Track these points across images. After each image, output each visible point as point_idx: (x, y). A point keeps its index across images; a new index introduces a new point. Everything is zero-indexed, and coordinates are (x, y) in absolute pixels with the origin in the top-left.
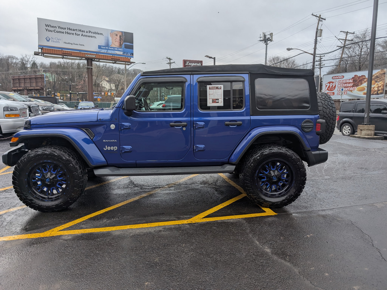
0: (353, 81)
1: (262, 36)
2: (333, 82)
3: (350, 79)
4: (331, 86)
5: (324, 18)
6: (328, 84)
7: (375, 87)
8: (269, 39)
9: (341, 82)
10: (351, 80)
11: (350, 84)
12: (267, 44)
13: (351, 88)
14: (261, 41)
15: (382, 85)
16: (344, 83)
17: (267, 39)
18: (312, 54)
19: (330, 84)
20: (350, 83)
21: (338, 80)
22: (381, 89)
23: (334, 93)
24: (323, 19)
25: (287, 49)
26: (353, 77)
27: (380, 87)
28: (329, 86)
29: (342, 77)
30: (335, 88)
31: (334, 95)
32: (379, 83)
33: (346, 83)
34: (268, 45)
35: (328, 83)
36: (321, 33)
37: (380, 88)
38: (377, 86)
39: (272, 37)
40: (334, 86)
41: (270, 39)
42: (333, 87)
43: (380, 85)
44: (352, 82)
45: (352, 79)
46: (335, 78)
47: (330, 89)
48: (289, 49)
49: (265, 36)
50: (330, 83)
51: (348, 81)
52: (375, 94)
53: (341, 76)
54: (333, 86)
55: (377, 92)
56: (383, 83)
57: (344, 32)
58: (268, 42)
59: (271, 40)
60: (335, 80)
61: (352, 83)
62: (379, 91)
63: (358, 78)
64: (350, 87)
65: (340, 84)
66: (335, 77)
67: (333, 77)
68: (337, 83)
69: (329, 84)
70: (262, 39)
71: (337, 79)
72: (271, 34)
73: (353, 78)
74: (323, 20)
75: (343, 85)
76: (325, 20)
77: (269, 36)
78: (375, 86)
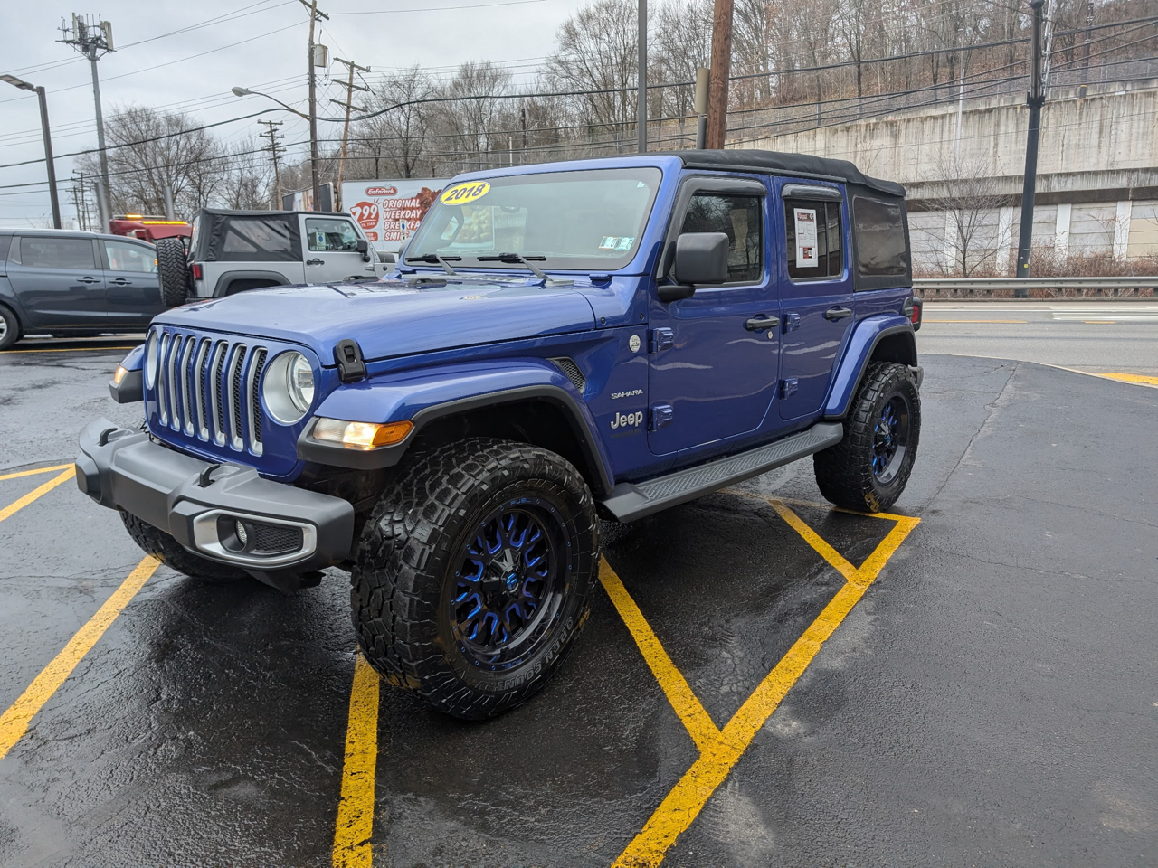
0: (421, 203)
1: (69, 25)
2: (370, 205)
3: (412, 199)
4: (366, 214)
5: (325, 14)
6: (358, 210)
7: (471, 223)
8: (99, 42)
9: (391, 205)
10: (414, 200)
11: (414, 211)
12: (94, 59)
13: (418, 222)
14: (68, 42)
15: (486, 218)
16: (400, 209)
17: (93, 42)
18: (305, 117)
19: (362, 209)
20: (412, 209)
21: (382, 199)
22: (487, 227)
23: (375, 235)
24: (322, 14)
25: (233, 90)
26: (420, 192)
27: (484, 223)
28: (362, 215)
29: (392, 191)
30: (377, 222)
31: (377, 239)
32: (480, 214)
33: (404, 209)
34: (97, 62)
35: (357, 206)
36: (325, 55)
37: (484, 226)
38: (477, 220)
39: (108, 35)
40: (374, 214)
41: (102, 42)
42: (372, 217)
43: (482, 218)
44: (418, 206)
45: (416, 198)
46: (374, 192)
47: (366, 223)
48: (239, 92)
49: (82, 28)
50: (361, 205)
51: (408, 204)
52: (476, 241)
53: (388, 188)
54: (370, 214)
55: (479, 237)
56: (488, 214)
57: (344, 62)
58: (99, 52)
59: (109, 47)
60: (376, 198)
61: (418, 208)
62: (482, 232)
63: (432, 197)
64: (416, 220)
65: (388, 209)
66: (375, 189)
67: (368, 190)
68: (380, 206)
69: (359, 208)
70: (70, 36)
71: (379, 195)
72: (105, 26)
73: (419, 196)
74: (322, 18)
75: (398, 214)
76: (328, 19)
77: (98, 32)
78: (472, 219)
